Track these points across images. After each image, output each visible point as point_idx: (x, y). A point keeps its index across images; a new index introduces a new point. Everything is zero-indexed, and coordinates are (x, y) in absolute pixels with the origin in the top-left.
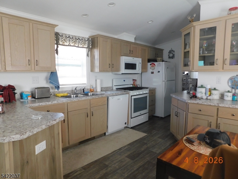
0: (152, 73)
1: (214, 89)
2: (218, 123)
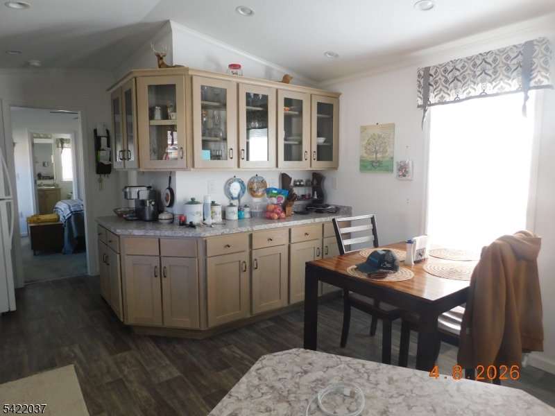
1: (213, 204)
2: (253, 258)
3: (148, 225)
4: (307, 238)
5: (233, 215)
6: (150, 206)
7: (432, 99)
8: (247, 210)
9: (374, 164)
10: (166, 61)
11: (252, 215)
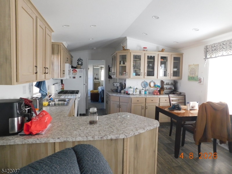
0: (74, 78)
1: (137, 88)
2: (146, 106)
3: (119, 93)
4: (166, 101)
5: (143, 92)
6: (119, 88)
7: (208, 57)
8: (148, 91)
9: (192, 78)
10: (125, 48)
11: (149, 93)
